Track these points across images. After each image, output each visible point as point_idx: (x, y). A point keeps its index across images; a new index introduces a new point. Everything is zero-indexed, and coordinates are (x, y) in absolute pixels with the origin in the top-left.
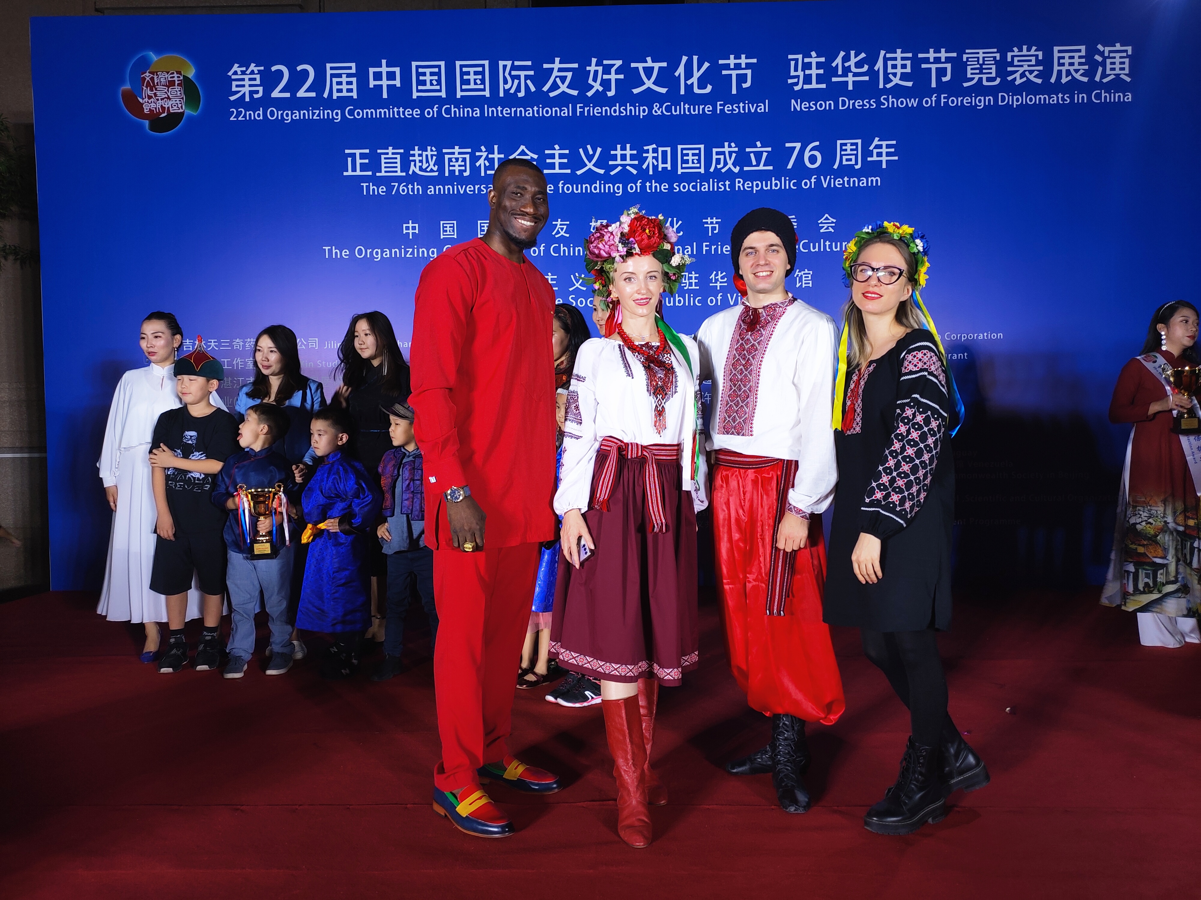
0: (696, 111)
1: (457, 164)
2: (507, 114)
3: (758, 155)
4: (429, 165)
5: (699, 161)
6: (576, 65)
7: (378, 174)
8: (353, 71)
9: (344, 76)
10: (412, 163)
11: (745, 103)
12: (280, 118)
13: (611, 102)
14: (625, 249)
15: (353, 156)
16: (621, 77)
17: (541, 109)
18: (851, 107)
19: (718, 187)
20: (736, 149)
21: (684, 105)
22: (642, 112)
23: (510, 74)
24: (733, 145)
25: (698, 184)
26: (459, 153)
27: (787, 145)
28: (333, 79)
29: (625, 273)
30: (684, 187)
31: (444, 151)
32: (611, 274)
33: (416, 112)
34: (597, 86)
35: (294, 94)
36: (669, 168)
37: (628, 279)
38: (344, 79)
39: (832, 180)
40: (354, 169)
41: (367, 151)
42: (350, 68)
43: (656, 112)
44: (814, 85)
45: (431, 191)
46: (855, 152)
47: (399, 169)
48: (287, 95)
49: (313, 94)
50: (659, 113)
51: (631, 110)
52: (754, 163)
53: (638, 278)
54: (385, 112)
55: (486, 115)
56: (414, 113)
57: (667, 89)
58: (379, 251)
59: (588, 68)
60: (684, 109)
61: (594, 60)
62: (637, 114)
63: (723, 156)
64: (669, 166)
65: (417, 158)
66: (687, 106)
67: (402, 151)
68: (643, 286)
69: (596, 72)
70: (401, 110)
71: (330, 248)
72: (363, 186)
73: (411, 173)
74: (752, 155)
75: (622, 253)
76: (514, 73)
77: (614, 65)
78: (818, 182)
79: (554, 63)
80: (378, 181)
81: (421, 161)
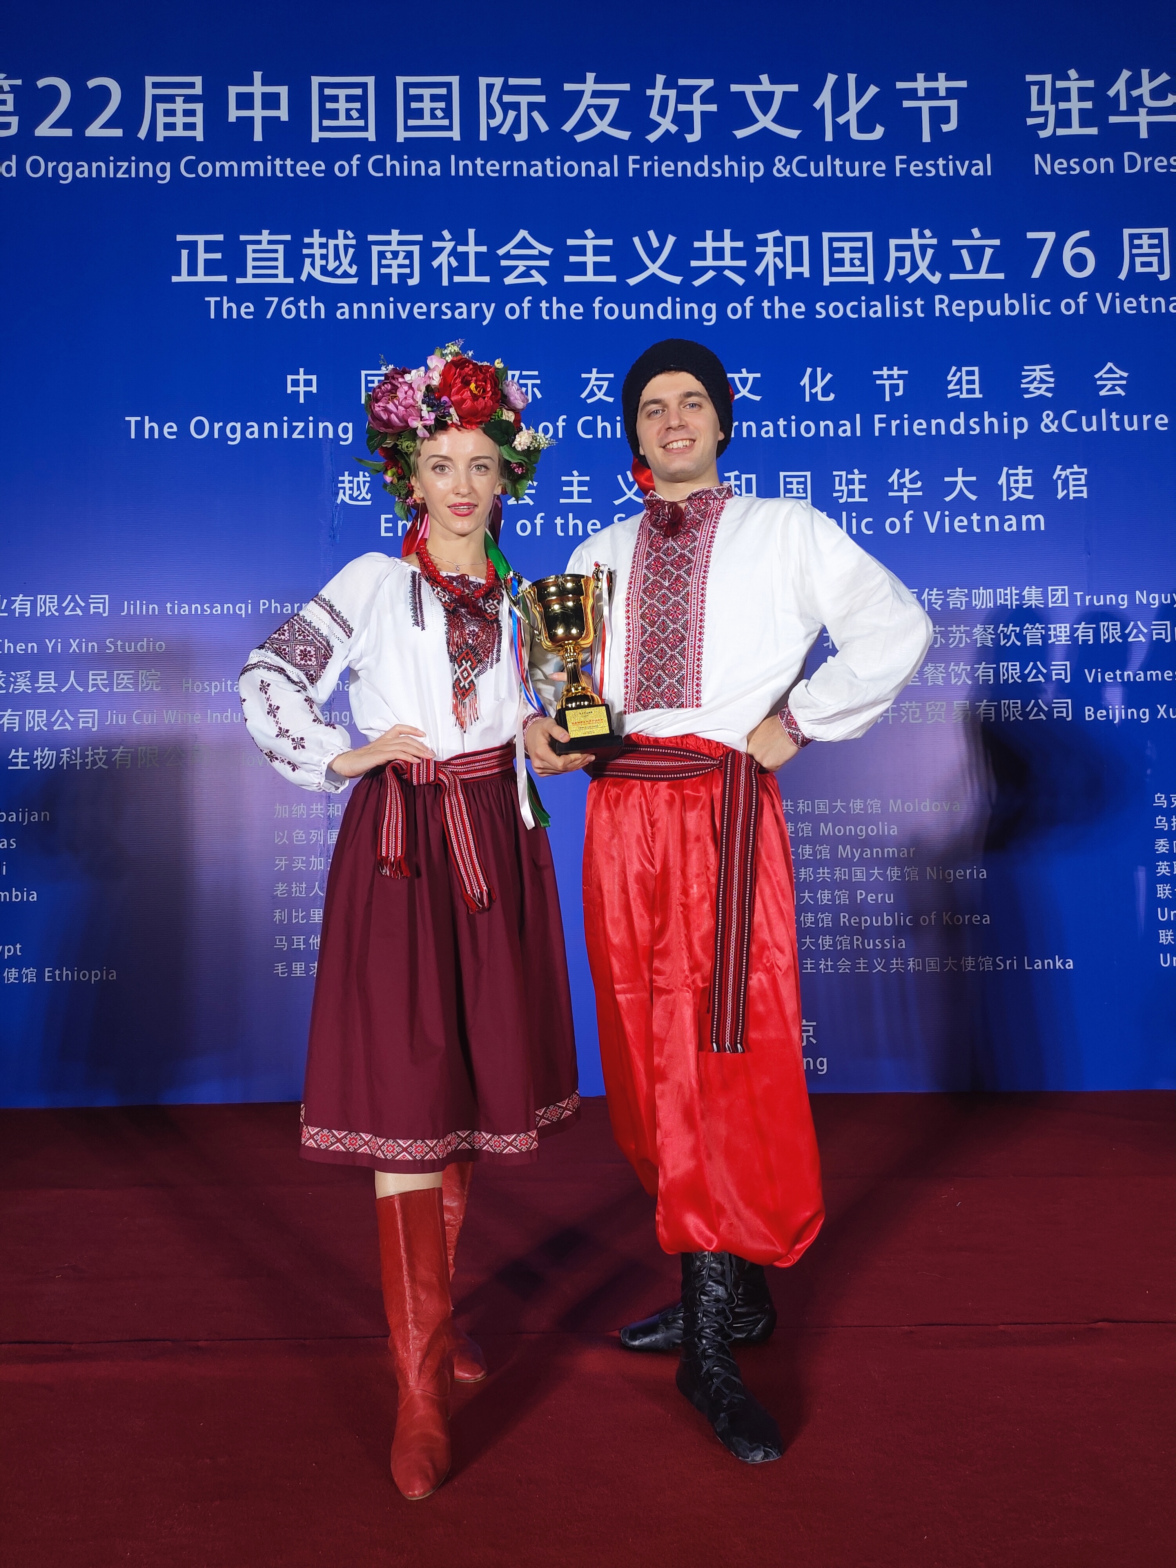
0: (856, 170)
1: (395, 263)
2: (493, 171)
3: (977, 253)
4: (341, 264)
5: (864, 262)
6: (626, 87)
7: (239, 281)
8: (198, 90)
9: (179, 100)
10: (308, 261)
11: (946, 159)
12: (50, 175)
13: (693, 153)
14: (433, 416)
15: (192, 247)
16: (713, 108)
17: (559, 164)
18: (1146, 170)
19: (902, 311)
20: (934, 241)
21: (833, 160)
22: (754, 171)
23: (500, 100)
24: (927, 233)
25: (863, 304)
26: (400, 243)
27: (1031, 235)
28: (158, 105)
29: (434, 456)
30: (836, 310)
31: (371, 238)
32: (412, 458)
33: (318, 168)
34: (667, 124)
35: (79, 131)
36: (807, 275)
37: (439, 468)
38: (179, 106)
39: (1118, 300)
40: (192, 271)
41: (220, 237)
42: (192, 85)
43: (779, 171)
44: (1076, 129)
45: (343, 312)
46: (1158, 251)
47: (280, 271)
48: (67, 132)
49: (118, 133)
50: (786, 173)
51: (731, 168)
52: (969, 266)
53: (455, 467)
54: (257, 167)
55: (453, 173)
56: (314, 168)
57: (799, 132)
58: (238, 426)
59: (649, 92)
60: (834, 167)
61: (660, 79)
62: (744, 175)
63: (909, 253)
64: (805, 270)
65: (317, 251)
66: (838, 163)
67: (288, 237)
68: (463, 481)
69: (664, 100)
70: (289, 162)
71: (139, 418)
72: (209, 302)
73: (304, 277)
74: (964, 253)
75: (428, 423)
76: (507, 98)
77: (700, 86)
78: (1091, 304)
79: (585, 82)
80: (239, 294)
81: (324, 257)
